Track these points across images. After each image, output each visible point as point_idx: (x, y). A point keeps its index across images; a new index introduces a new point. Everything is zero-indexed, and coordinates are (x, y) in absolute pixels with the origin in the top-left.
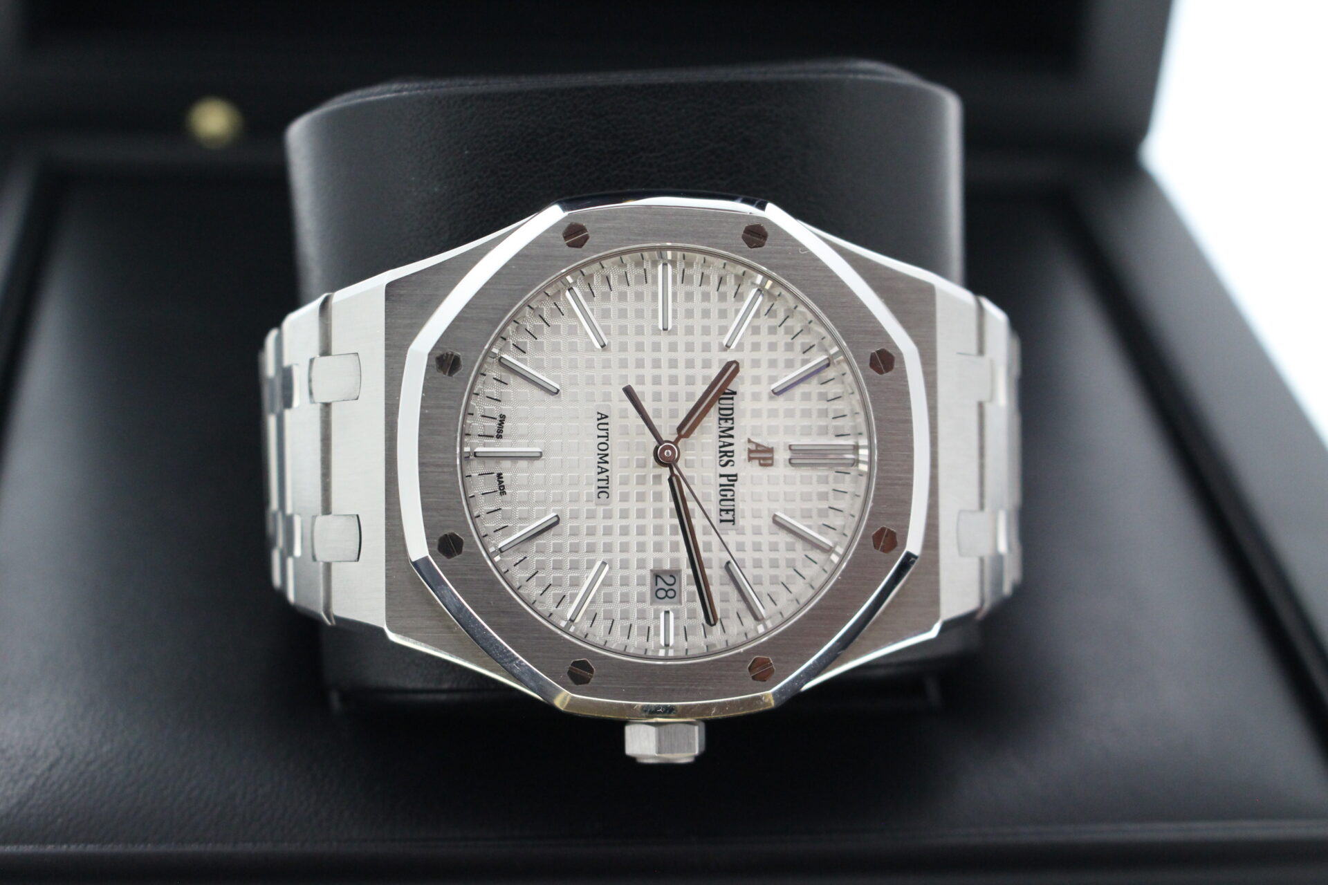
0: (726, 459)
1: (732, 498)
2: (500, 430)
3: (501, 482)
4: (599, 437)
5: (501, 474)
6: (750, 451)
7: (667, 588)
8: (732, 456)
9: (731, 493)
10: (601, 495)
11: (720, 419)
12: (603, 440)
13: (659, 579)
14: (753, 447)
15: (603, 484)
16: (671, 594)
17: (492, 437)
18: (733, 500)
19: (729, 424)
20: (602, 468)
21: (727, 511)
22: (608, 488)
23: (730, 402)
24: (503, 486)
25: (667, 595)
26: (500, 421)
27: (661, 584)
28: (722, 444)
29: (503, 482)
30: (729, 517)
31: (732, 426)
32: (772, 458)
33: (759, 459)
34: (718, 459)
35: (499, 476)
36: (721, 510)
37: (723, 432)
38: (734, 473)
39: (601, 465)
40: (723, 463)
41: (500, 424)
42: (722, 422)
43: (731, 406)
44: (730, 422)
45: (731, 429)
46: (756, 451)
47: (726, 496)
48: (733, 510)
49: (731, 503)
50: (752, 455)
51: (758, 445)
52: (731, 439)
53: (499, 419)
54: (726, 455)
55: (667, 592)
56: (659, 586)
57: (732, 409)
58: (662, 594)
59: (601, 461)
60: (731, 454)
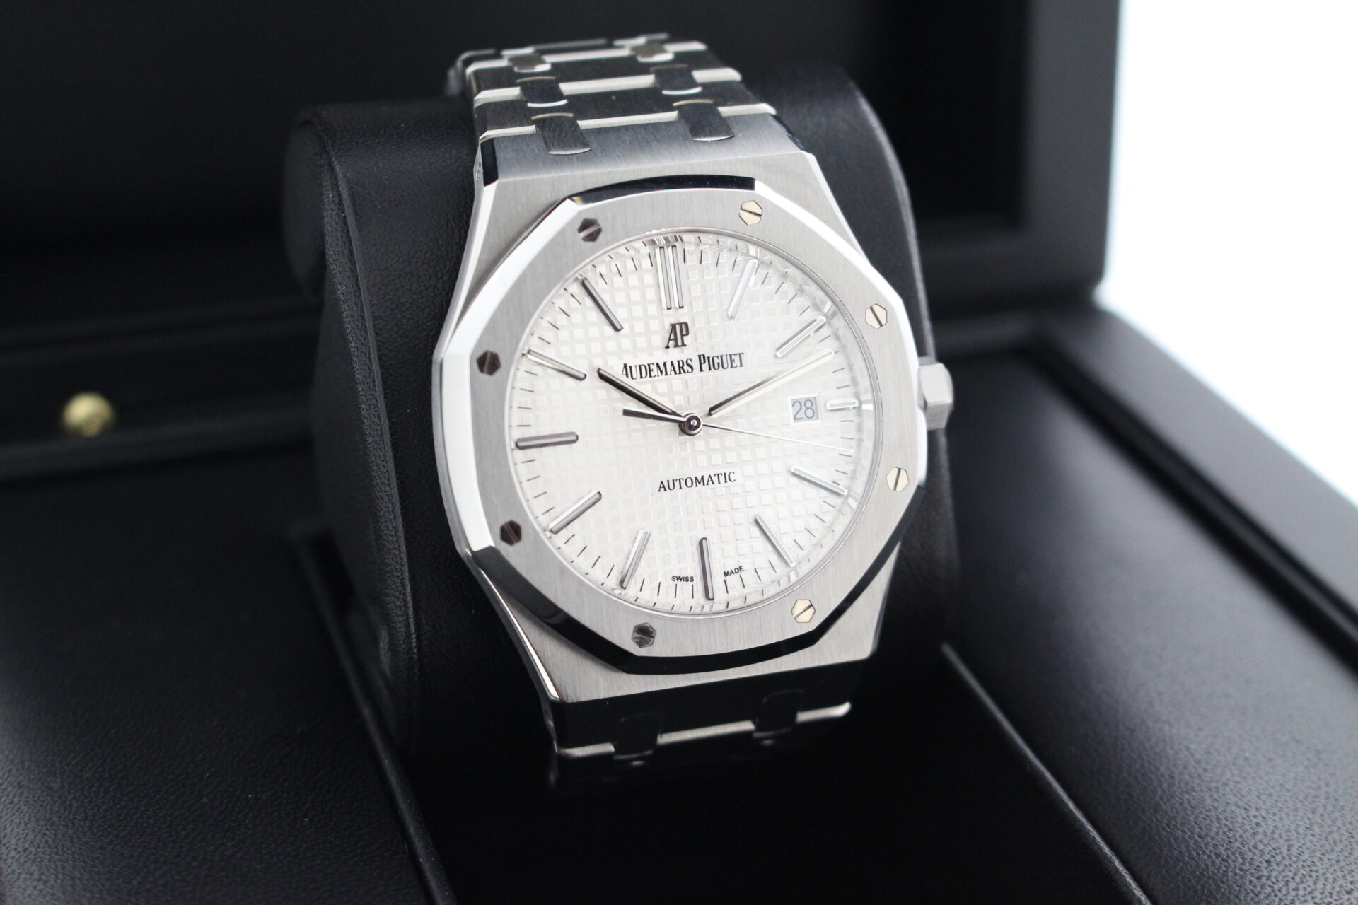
0: (686, 367)
1: (719, 358)
2: (687, 579)
4: (681, 488)
6: (676, 346)
7: (804, 409)
8: (683, 361)
9: (716, 358)
10: (732, 479)
12: (683, 482)
13: (797, 417)
14: (672, 343)
15: (722, 478)
16: (809, 404)
17: (692, 586)
18: (721, 356)
19: (654, 367)
20: (708, 481)
21: (732, 361)
22: (725, 474)
23: (633, 368)
24: (735, 569)
25: (810, 408)
26: (678, 580)
27: (802, 414)
28: (673, 372)
29: (731, 571)
31: (655, 365)
32: (681, 324)
33: (682, 336)
35: (726, 573)
36: (732, 367)
37: (661, 372)
38: (697, 358)
39: (706, 483)
40: (690, 370)
41: (681, 580)
42: (653, 374)
43: (638, 368)
44: (651, 366)
45: (658, 365)
46: (676, 339)
47: (718, 364)
48: (730, 355)
49: (724, 358)
50: (680, 343)
51: (670, 340)
52: (667, 364)
53: (676, 582)
54: (682, 368)
55: (807, 408)
56: (804, 417)
57: (640, 366)
58: (810, 413)
59: (702, 483)
60: (681, 363)
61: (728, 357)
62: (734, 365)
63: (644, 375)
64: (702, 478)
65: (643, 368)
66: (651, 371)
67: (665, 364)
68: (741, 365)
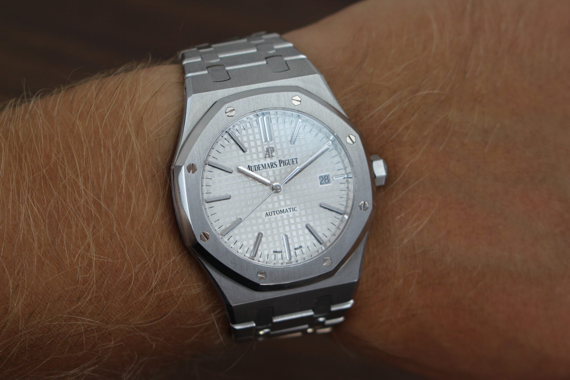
0: (274, 165)
2: (279, 252)
4: (274, 215)
6: (269, 157)
7: (324, 179)
9: (286, 161)
10: (296, 210)
11: (259, 170)
12: (275, 212)
13: (321, 183)
14: (267, 156)
15: (291, 210)
16: (326, 178)
17: (281, 254)
18: (288, 160)
20: (286, 211)
21: (293, 162)
22: (293, 208)
23: (252, 167)
25: (327, 179)
26: (276, 253)
29: (297, 248)
30: (295, 160)
32: (270, 148)
33: (272, 153)
38: (278, 161)
42: (260, 169)
43: (254, 167)
44: (260, 166)
45: (262, 165)
46: (269, 154)
47: (287, 163)
51: (267, 154)
55: (326, 179)
56: (325, 183)
57: (255, 166)
58: (327, 181)
60: (272, 163)
61: (291, 160)
62: (294, 163)
63: (257, 169)
64: (283, 210)
65: (256, 166)
66: (259, 168)
67: (265, 164)
68: (297, 163)
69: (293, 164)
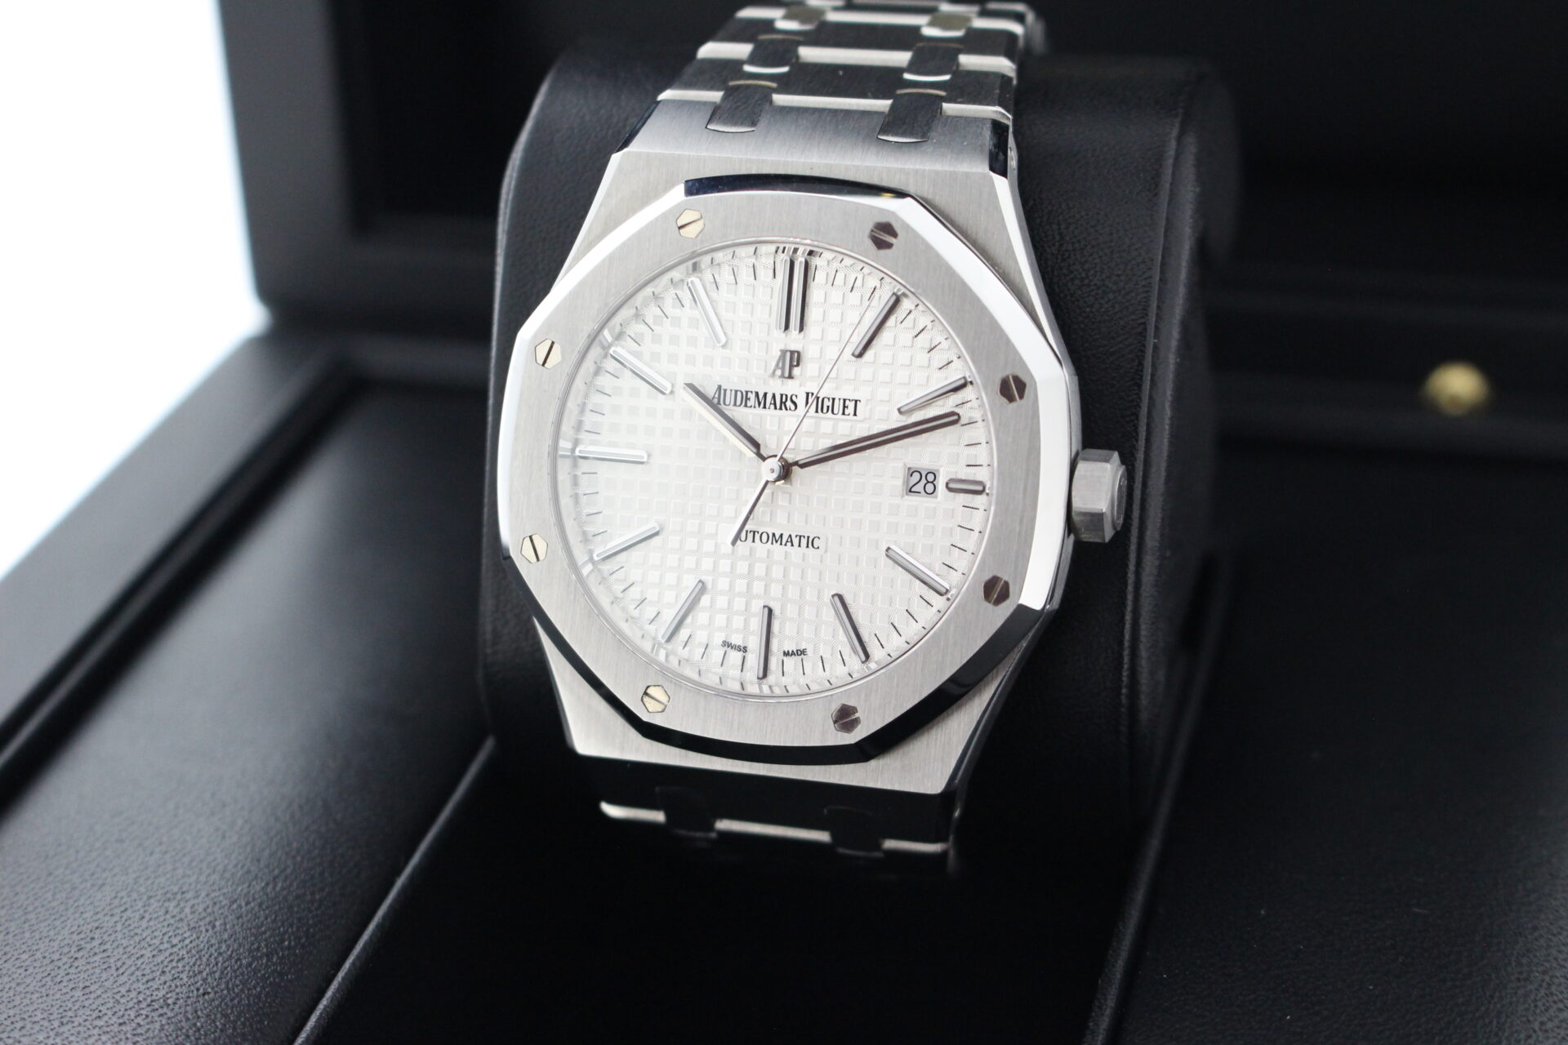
0: (789, 403)
1: (831, 400)
2: (739, 648)
3: (793, 653)
4: (754, 541)
5: (784, 652)
6: (782, 376)
7: (924, 481)
8: (786, 396)
9: (826, 400)
10: (815, 546)
11: (746, 406)
12: (757, 536)
13: (913, 490)
14: (779, 372)
15: (804, 541)
16: (930, 478)
17: (744, 657)
18: (834, 399)
19: (752, 396)
20: (787, 541)
21: (845, 407)
22: (808, 537)
23: (728, 393)
24: (797, 651)
25: (932, 482)
26: (728, 647)
27: (919, 487)
28: (772, 406)
29: (793, 651)
30: (851, 405)
31: (754, 394)
32: (792, 353)
33: (791, 367)
34: (789, 411)
35: (786, 654)
37: (759, 404)
38: (805, 396)
39: (784, 543)
40: (793, 407)
41: (732, 648)
42: (749, 404)
43: (733, 393)
44: (749, 394)
45: (757, 394)
46: (783, 369)
47: (828, 407)
48: (845, 400)
49: (836, 401)
50: (787, 375)
51: (777, 365)
52: (768, 395)
53: (726, 648)
54: (785, 403)
55: (928, 482)
56: (922, 491)
57: (736, 391)
58: (930, 488)
59: (779, 542)
60: (784, 397)
62: (847, 412)
63: (738, 402)
64: (781, 536)
65: (739, 394)
66: (747, 399)
67: (765, 394)
68: (855, 414)
69: (844, 414)
